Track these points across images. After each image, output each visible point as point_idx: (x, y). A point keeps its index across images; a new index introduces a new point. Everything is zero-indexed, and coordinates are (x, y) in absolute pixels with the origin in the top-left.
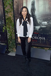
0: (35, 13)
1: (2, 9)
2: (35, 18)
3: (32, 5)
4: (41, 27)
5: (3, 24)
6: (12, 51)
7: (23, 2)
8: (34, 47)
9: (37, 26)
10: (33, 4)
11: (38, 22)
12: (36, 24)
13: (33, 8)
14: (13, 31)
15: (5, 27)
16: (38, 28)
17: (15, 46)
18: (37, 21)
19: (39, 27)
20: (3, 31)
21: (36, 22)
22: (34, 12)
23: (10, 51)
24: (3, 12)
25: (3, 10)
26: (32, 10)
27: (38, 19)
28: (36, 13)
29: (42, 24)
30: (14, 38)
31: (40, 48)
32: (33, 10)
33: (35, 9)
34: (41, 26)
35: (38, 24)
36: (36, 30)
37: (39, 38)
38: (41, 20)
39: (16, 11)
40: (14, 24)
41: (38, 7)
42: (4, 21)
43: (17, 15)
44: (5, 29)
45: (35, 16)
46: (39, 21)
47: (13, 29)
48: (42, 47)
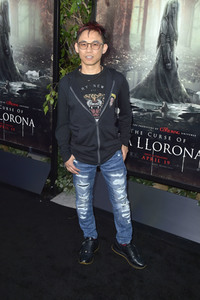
0: (172, 50)
1: (51, 24)
2: (173, 72)
3: (164, 18)
4: (191, 108)
5: (48, 82)
6: (68, 187)
7: (131, 5)
8: (157, 186)
9: (177, 102)
10: (170, 16)
11: (181, 88)
15: (53, 93)
16: (181, 113)
18: (178, 83)
19: (185, 108)
20: (46, 109)
21: (173, 86)
22: (172, 46)
23: (61, 186)
24: (52, 35)
25: (52, 29)
26: (163, 39)
27: (183, 74)
28: (179, 51)
29: (198, 96)
31: (179, 191)
32: (167, 38)
33: (177, 36)
34: (194, 105)
35: (181, 94)
36: (172, 120)
37: (177, 151)
38: (194, 81)
41: (190, 28)
42: (52, 72)
44: (52, 102)
45: (173, 63)
46: (185, 84)
48: (188, 190)
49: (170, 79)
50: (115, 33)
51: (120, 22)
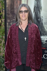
0: (40, 13)
2: (41, 22)
11: (45, 29)
12: (42, 32)
13: (38, 5)
14: (3, 43)
17: (4, 69)
18: (43, 27)
22: (40, 12)
30: (3, 54)
32: (38, 8)
33: (41, 7)
35: (45, 32)
39: (10, 9)
40: (4, 30)
43: (10, 16)
46: (46, 27)
47: (3, 39)
49: (40, 26)
50: (15, 7)
51: (17, 2)
